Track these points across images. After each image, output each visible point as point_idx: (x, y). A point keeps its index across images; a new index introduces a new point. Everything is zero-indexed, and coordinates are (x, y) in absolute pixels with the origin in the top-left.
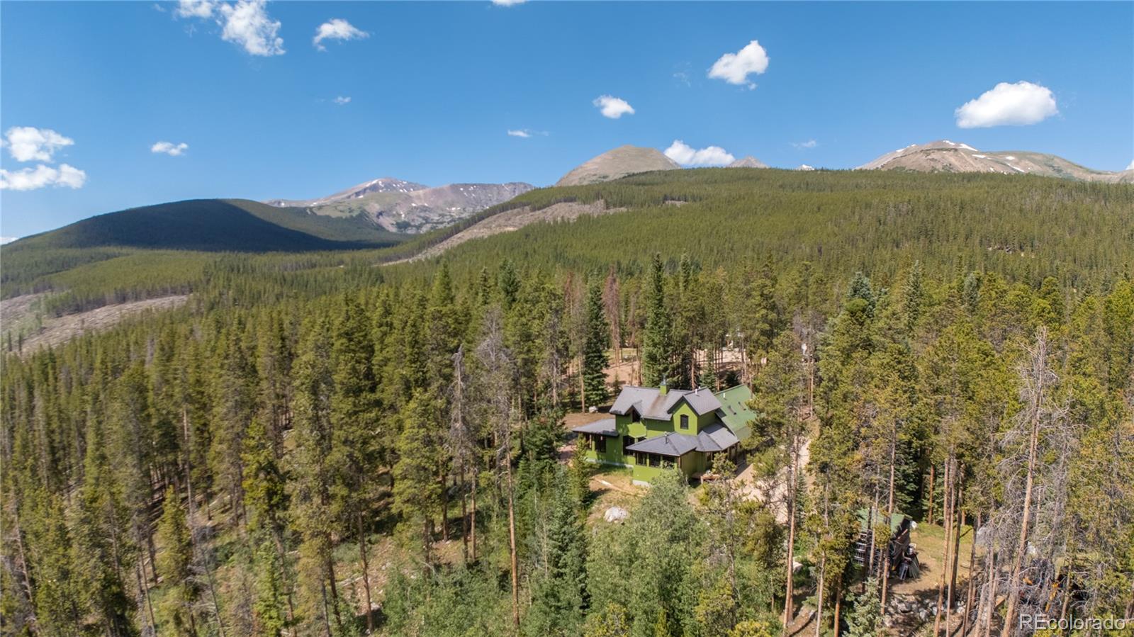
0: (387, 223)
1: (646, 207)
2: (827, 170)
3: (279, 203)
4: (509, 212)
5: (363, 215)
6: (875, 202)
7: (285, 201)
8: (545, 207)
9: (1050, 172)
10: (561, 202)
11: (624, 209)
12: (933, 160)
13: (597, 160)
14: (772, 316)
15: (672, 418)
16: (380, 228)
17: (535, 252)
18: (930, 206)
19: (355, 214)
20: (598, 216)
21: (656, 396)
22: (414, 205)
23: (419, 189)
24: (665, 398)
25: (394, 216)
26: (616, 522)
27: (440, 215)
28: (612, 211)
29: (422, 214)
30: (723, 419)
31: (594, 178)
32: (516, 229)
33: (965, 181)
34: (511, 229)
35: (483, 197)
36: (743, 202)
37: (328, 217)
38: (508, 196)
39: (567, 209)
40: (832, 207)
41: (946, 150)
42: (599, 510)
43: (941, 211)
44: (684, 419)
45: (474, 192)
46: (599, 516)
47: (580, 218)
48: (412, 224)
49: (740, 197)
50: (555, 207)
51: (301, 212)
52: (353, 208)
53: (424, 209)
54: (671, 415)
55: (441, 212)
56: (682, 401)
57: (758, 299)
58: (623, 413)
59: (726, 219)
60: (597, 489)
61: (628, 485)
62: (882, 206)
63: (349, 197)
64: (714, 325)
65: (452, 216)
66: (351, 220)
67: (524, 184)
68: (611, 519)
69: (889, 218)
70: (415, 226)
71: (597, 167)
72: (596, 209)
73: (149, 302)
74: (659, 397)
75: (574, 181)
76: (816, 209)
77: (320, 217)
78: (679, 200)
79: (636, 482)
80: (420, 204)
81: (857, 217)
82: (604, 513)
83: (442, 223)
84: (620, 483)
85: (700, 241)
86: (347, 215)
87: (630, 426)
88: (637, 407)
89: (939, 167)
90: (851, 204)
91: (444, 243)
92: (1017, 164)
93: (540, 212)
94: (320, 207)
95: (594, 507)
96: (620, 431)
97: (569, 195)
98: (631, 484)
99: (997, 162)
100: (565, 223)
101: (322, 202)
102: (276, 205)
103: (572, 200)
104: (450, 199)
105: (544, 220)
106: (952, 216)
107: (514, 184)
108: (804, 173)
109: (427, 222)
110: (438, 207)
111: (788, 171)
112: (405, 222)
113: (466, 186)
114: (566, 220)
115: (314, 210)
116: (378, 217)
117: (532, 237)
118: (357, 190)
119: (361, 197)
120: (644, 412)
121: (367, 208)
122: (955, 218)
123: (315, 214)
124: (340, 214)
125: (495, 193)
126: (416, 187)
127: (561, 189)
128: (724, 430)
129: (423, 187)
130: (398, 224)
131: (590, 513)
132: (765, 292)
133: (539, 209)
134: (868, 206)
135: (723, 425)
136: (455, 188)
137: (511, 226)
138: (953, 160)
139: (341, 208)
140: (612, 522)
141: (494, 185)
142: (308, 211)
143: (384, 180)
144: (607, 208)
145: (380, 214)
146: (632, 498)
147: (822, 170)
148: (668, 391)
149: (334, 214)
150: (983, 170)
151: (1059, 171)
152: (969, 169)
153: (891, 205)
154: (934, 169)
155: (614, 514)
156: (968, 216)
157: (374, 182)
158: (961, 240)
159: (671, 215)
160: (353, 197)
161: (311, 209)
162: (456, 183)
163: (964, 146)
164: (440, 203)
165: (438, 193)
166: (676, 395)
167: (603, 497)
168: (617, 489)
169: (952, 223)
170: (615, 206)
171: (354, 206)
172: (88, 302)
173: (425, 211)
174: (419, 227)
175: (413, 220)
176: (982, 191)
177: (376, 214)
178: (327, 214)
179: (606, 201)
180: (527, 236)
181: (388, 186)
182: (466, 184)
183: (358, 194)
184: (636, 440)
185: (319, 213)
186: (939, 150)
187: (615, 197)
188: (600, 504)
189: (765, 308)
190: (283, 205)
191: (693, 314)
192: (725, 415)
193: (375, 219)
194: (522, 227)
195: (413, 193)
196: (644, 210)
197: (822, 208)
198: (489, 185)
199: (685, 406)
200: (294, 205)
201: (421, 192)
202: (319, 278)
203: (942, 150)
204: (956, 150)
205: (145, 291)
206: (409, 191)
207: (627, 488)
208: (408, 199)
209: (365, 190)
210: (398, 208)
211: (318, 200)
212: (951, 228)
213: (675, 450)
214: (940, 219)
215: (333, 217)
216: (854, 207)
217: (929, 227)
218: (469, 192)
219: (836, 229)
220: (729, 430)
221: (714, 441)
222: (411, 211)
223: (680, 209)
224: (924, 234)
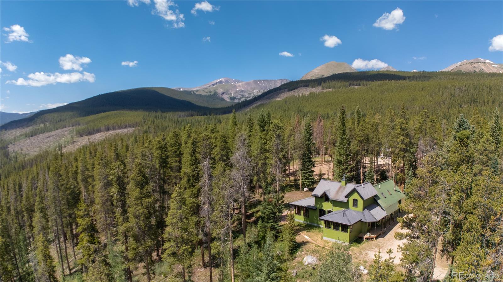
0: (226, 97)
1: (341, 89)
2: (426, 72)
3: (180, 89)
4: (278, 92)
5: (216, 94)
6: (449, 86)
8: (294, 89)
10: (302, 87)
11: (331, 90)
12: (474, 67)
13: (319, 68)
14: (407, 140)
15: (348, 201)
16: (222, 99)
17: (289, 109)
18: (475, 88)
19: (212, 94)
20: (319, 93)
21: (339, 186)
22: (237, 89)
23: (239, 83)
24: (344, 188)
25: (229, 94)
26: (309, 265)
27: (249, 94)
28: (325, 91)
29: (241, 94)
31: (318, 76)
32: (281, 99)
33: (490, 77)
35: (268, 86)
36: (387, 86)
37: (200, 95)
38: (278, 85)
39: (304, 90)
40: (429, 88)
41: (480, 63)
42: (300, 256)
43: (480, 90)
44: (355, 201)
45: (264, 83)
46: (300, 260)
47: (310, 94)
48: (237, 98)
49: (385, 84)
50: (299, 89)
51: (189, 93)
52: (211, 91)
53: (242, 91)
54: (347, 199)
55: (249, 93)
57: (398, 131)
58: (319, 196)
59: (379, 94)
60: (301, 241)
61: (320, 240)
62: (453, 88)
63: (210, 86)
64: (374, 144)
65: (254, 94)
66: (210, 96)
67: (286, 79)
68: (306, 263)
70: (238, 99)
71: (318, 71)
72: (318, 90)
73: (119, 130)
74: (341, 187)
75: (309, 78)
76: (421, 89)
77: (197, 95)
78: (357, 85)
79: (325, 238)
80: (240, 89)
81: (441, 93)
82: (303, 258)
83: (250, 97)
84: (315, 238)
85: (366, 104)
86: (209, 94)
87: (323, 204)
88: (328, 193)
89: (477, 70)
90: (438, 87)
91: (249, 106)
94: (197, 91)
95: (298, 253)
96: (318, 206)
98: (322, 239)
100: (303, 97)
101: (198, 88)
102: (178, 90)
103: (307, 86)
104: (253, 87)
105: (294, 95)
106: (486, 92)
107: (282, 80)
108: (414, 72)
109: (243, 97)
110: (248, 90)
111: (407, 72)
112: (233, 97)
113: (260, 81)
114: (304, 95)
115: (194, 92)
116: (222, 95)
117: (288, 103)
118: (213, 83)
119: (215, 86)
120: (331, 196)
121: (217, 91)
122: (487, 94)
123: (195, 94)
124: (205, 94)
125: (273, 84)
126: (238, 81)
127: (302, 81)
128: (378, 208)
129: (242, 82)
130: (230, 98)
131: (295, 257)
132: (403, 127)
133: (292, 90)
134: (446, 88)
135: (379, 205)
136: (255, 82)
137: (279, 98)
138: (483, 67)
139: (206, 91)
140: (307, 265)
141: (273, 80)
142: (192, 92)
143: (225, 79)
144: (323, 89)
145: (223, 93)
146: (321, 249)
147: (423, 72)
148: (346, 184)
149: (203, 94)
150: (498, 72)
152: (491, 72)
153: (457, 87)
154: (475, 72)
155: (309, 260)
156: (493, 93)
157: (221, 80)
158: (490, 104)
159: (353, 92)
160: (211, 86)
161: (193, 91)
162: (256, 79)
163: (488, 61)
164: (249, 88)
165: (248, 84)
166: (351, 186)
167: (304, 247)
168: (313, 241)
169: (486, 96)
170: (327, 88)
171: (212, 90)
172: (94, 131)
173: (243, 92)
174: (239, 99)
175: (237, 96)
176: (498, 81)
177: (221, 93)
178: (200, 93)
179: (322, 86)
180: (286, 102)
181: (226, 81)
182: (260, 80)
183: (213, 85)
184: (326, 212)
185: (197, 93)
186: (477, 62)
187: (327, 84)
188: (301, 251)
189: (403, 136)
190: (181, 89)
191: (362, 138)
192: (380, 199)
193: (221, 96)
194: (284, 98)
195: (237, 84)
196: (340, 90)
197: (424, 88)
198: (270, 80)
199: (356, 194)
200: (186, 90)
201: (240, 84)
202: (193, 121)
203: (478, 62)
204: (485, 63)
205: (117, 126)
206: (235, 83)
207: (320, 242)
208: (235, 87)
209: (216, 83)
210: (231, 91)
212: (486, 98)
213: (349, 221)
214: (480, 94)
215: (203, 95)
216: (439, 88)
217: (475, 97)
218: (261, 84)
219: (431, 99)
220: (382, 208)
221: (373, 216)
222: (236, 92)
223: (357, 89)
224: (474, 101)
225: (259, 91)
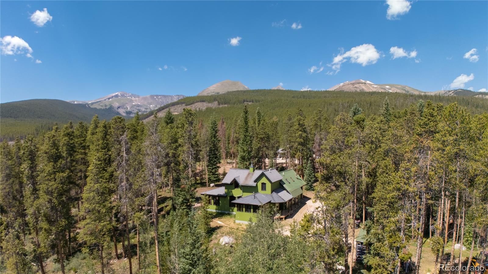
0: (122, 111)
1: (235, 105)
2: (312, 91)
3: (74, 102)
4: (176, 106)
5: (111, 108)
6: (334, 102)
7: (77, 101)
8: (191, 104)
9: (404, 92)
10: (198, 102)
11: (226, 105)
12: (356, 87)
13: (214, 86)
15: (257, 185)
16: (118, 113)
19: (107, 108)
20: (215, 108)
21: (247, 173)
22: (134, 104)
23: (136, 97)
24: (252, 174)
25: (125, 108)
27: (145, 108)
28: (221, 106)
29: (137, 108)
31: (213, 93)
32: (178, 113)
33: (370, 95)
35: (164, 101)
36: (277, 102)
37: (95, 108)
38: (175, 100)
39: (201, 105)
41: (361, 83)
45: (161, 98)
47: (207, 109)
48: (133, 112)
49: (276, 100)
50: (196, 104)
51: (83, 106)
52: (107, 105)
53: (138, 106)
55: (146, 107)
58: (229, 183)
59: (270, 110)
62: (337, 104)
63: (105, 100)
65: (150, 109)
66: (106, 110)
67: (183, 96)
69: (339, 109)
71: (213, 89)
72: (215, 105)
74: (249, 174)
75: (205, 94)
76: (308, 106)
77: (92, 108)
78: (250, 102)
80: (136, 103)
81: (326, 109)
83: (146, 112)
86: (104, 108)
87: (233, 191)
89: (358, 90)
92: (390, 89)
93: (189, 106)
94: (92, 104)
97: (202, 99)
99: (382, 88)
100: (200, 111)
102: (73, 103)
103: (203, 101)
104: (150, 102)
107: (178, 95)
109: (140, 111)
110: (144, 105)
112: (129, 111)
115: (89, 105)
116: (118, 109)
118: (109, 97)
119: (111, 100)
120: (241, 182)
121: (113, 105)
122: (368, 109)
123: (90, 107)
124: (101, 107)
125: (170, 99)
126: (135, 96)
127: (198, 97)
129: (138, 96)
130: (126, 112)
133: (189, 105)
134: (331, 104)
136: (152, 97)
138: (364, 87)
139: (101, 105)
141: (170, 96)
142: (87, 106)
143: (121, 92)
144: (219, 105)
145: (119, 107)
147: (310, 91)
148: (254, 170)
149: (98, 107)
150: (378, 91)
151: (408, 92)
152: (371, 91)
153: (341, 103)
154: (356, 91)
157: (117, 93)
160: (107, 100)
162: (152, 94)
163: (368, 82)
164: (146, 103)
165: (145, 99)
169: (367, 111)
170: (222, 104)
171: (107, 104)
173: (139, 107)
174: (136, 113)
175: (133, 110)
176: (378, 98)
177: (117, 107)
178: (95, 107)
179: (218, 102)
181: (123, 96)
182: (157, 95)
183: (109, 99)
185: (92, 107)
186: (358, 83)
187: (222, 100)
190: (76, 103)
193: (116, 110)
195: (133, 99)
197: (311, 105)
198: (167, 96)
200: (81, 103)
203: (360, 83)
204: (365, 83)
205: (9, 137)
208: (131, 101)
209: (112, 97)
210: (126, 105)
211: (92, 101)
213: (260, 202)
215: (98, 108)
216: (324, 105)
218: (158, 99)
220: (287, 192)
221: (280, 197)
222: (133, 106)
223: (250, 105)
225: (156, 106)
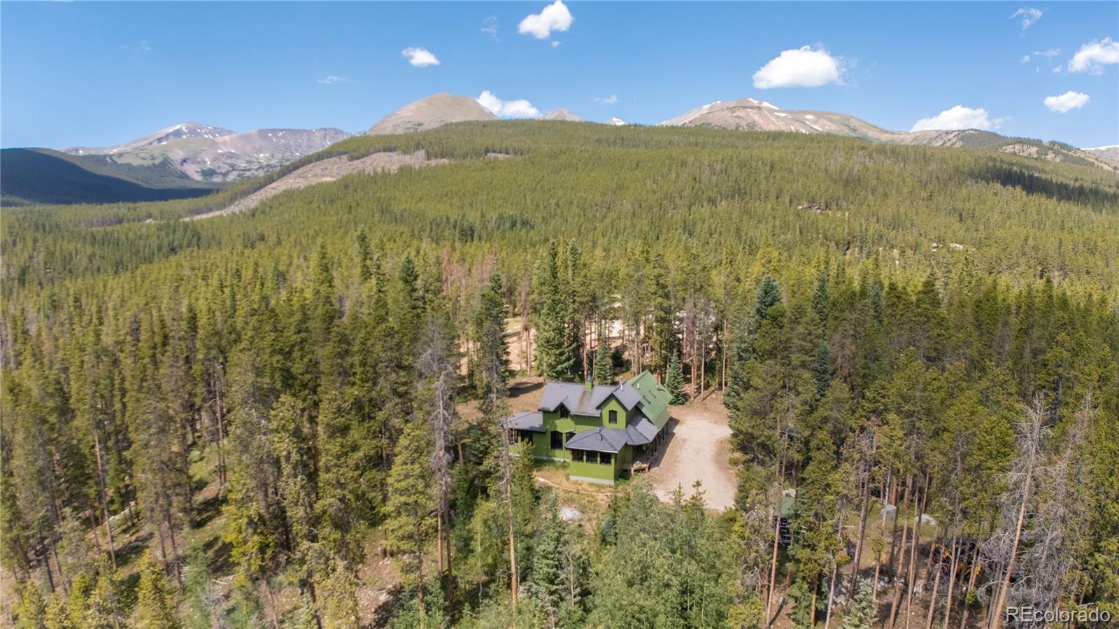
0: (192, 170)
1: (468, 159)
2: (640, 126)
3: (77, 150)
4: (326, 160)
5: (166, 163)
6: (691, 160)
7: (83, 149)
8: (363, 156)
9: (845, 132)
10: (380, 151)
11: (445, 161)
12: (738, 117)
13: (412, 107)
16: (184, 176)
17: (358, 205)
18: (742, 165)
19: (157, 162)
20: (420, 167)
22: (220, 151)
23: (224, 135)
25: (199, 163)
27: (247, 162)
28: (433, 162)
29: (229, 161)
30: (644, 410)
31: (409, 125)
32: (334, 179)
33: (771, 141)
34: (329, 179)
35: (292, 143)
36: (564, 157)
37: (129, 165)
39: (387, 159)
40: (650, 165)
41: (751, 108)
43: (752, 170)
45: (283, 137)
47: (401, 169)
48: (218, 171)
49: (561, 151)
50: (374, 156)
51: (100, 160)
52: (156, 155)
53: (231, 156)
55: (248, 159)
56: (612, 397)
59: (549, 174)
62: (697, 164)
63: (151, 143)
65: (260, 163)
66: (153, 168)
69: (704, 176)
70: (220, 173)
71: (411, 114)
72: (417, 160)
74: (584, 393)
75: (388, 130)
76: (634, 166)
77: (122, 165)
78: (501, 153)
80: (226, 150)
81: (674, 175)
83: (249, 170)
85: (525, 195)
86: (150, 162)
89: (744, 124)
90: (668, 162)
91: (257, 193)
92: (816, 122)
93: (359, 161)
94: (120, 155)
97: (389, 145)
99: (797, 121)
100: (386, 175)
101: (121, 149)
102: (73, 153)
103: (391, 150)
104: (257, 145)
105: (364, 171)
106: (763, 176)
107: (325, 129)
108: (616, 128)
109: (234, 170)
110: (245, 154)
111: (602, 125)
112: (210, 169)
113: (274, 131)
114: (386, 171)
115: (114, 158)
116: (182, 164)
117: (352, 189)
118: (159, 136)
119: (164, 143)
121: (171, 156)
123: (115, 162)
124: (141, 162)
125: (308, 141)
126: (222, 132)
127: (379, 138)
129: (230, 132)
130: (203, 171)
133: (357, 158)
134: (684, 164)
135: (644, 416)
136: (263, 133)
137: (327, 176)
138: (756, 118)
139: (143, 155)
141: (305, 131)
142: (108, 159)
143: (188, 125)
144: (428, 159)
145: (184, 161)
147: (635, 125)
148: (592, 386)
149: (136, 162)
150: (787, 129)
151: (855, 130)
152: (772, 128)
153: (706, 163)
154: (739, 126)
156: (778, 176)
157: (178, 127)
159: (493, 168)
160: (155, 144)
161: (111, 156)
162: (264, 128)
163: (766, 104)
164: (248, 149)
165: (245, 138)
169: (764, 182)
170: (436, 157)
171: (157, 153)
173: (232, 158)
174: (225, 174)
175: (219, 167)
176: (789, 151)
177: (180, 161)
178: (129, 161)
179: (427, 152)
180: (346, 187)
181: (192, 131)
182: (275, 130)
183: (160, 140)
185: (120, 161)
186: (743, 107)
187: (436, 148)
190: (81, 152)
193: (179, 167)
194: (340, 177)
195: (219, 139)
196: (467, 162)
197: (641, 164)
198: (298, 130)
200: (93, 153)
201: (227, 138)
203: (747, 107)
204: (760, 108)
206: (214, 136)
208: (214, 145)
209: (168, 136)
210: (203, 155)
211: (119, 146)
212: (762, 187)
214: (752, 179)
215: (135, 164)
216: (670, 165)
217: (742, 185)
218: (277, 138)
219: (655, 186)
222: (217, 158)
223: (503, 162)
224: (738, 192)
225: (273, 156)
